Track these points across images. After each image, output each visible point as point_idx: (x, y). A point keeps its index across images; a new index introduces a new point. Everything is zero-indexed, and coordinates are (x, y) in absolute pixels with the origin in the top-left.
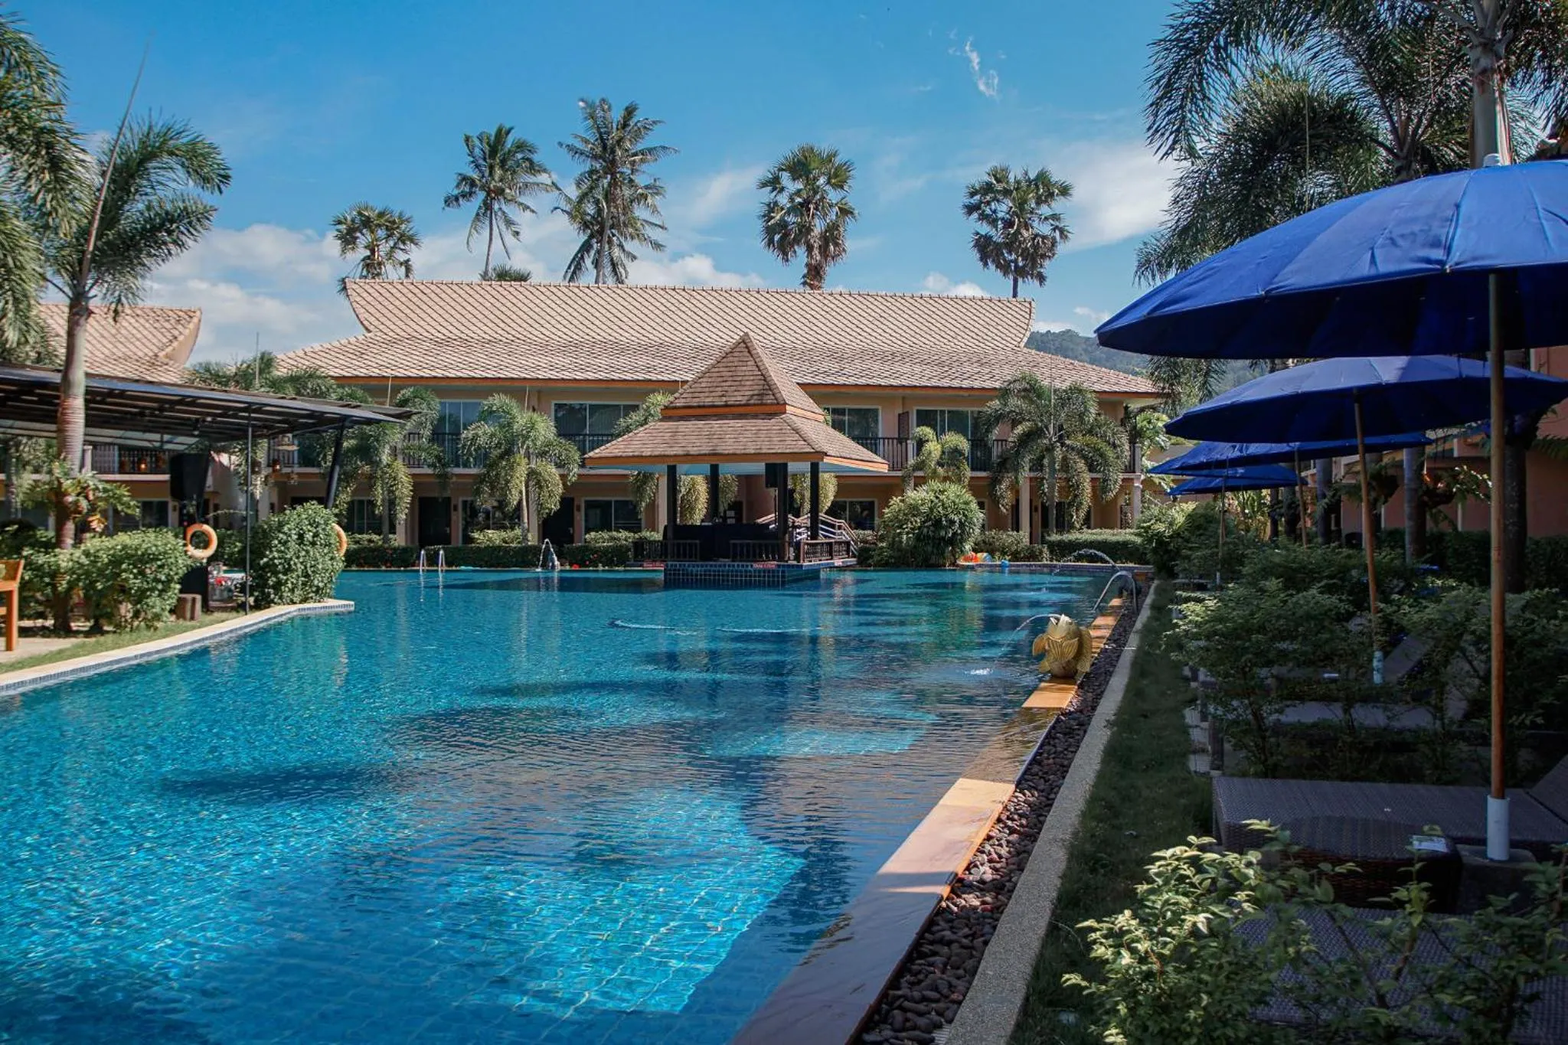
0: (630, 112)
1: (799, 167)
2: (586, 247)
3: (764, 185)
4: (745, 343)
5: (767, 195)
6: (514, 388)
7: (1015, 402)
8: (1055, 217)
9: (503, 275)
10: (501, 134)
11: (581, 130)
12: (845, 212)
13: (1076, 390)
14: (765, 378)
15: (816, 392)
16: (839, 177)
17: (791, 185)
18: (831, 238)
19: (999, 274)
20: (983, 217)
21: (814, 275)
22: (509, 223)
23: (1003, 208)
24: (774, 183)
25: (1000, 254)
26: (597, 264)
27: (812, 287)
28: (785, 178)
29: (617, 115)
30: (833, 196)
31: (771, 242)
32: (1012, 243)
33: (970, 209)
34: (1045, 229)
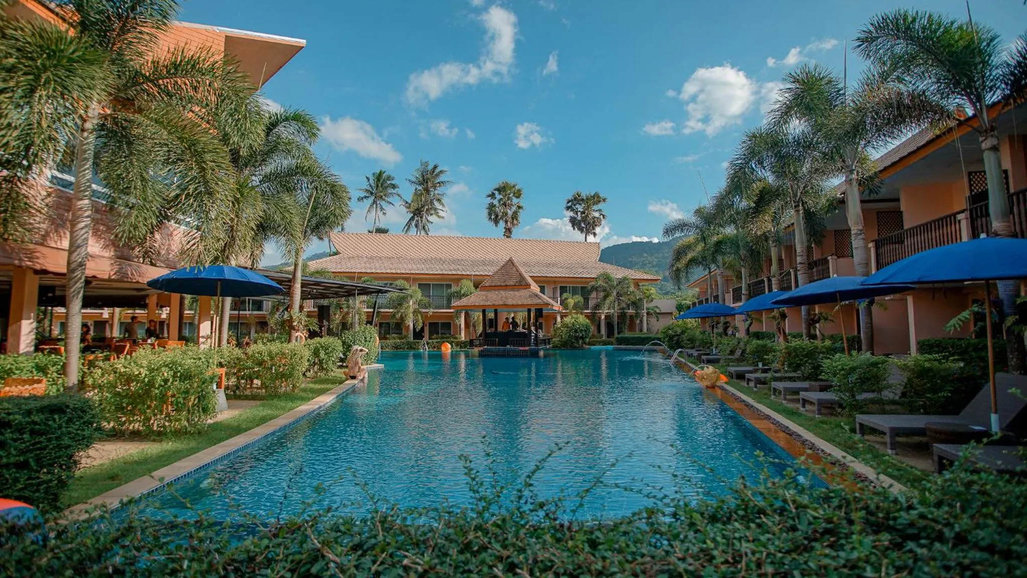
0: (435, 167)
1: (501, 189)
2: (412, 219)
3: (489, 196)
4: (511, 261)
5: (489, 200)
6: (407, 278)
7: (600, 283)
8: (600, 210)
9: (380, 231)
10: (381, 174)
11: (415, 175)
12: (519, 207)
13: (625, 279)
14: (521, 275)
15: (536, 279)
16: (518, 194)
17: (498, 196)
18: (515, 216)
19: (579, 232)
20: (573, 210)
21: (508, 232)
22: (382, 209)
23: (580, 208)
24: (492, 196)
25: (580, 224)
26: (416, 226)
27: (508, 237)
28: (497, 193)
29: (430, 167)
30: (515, 200)
31: (490, 218)
32: (584, 220)
33: (568, 208)
34: (597, 215)
